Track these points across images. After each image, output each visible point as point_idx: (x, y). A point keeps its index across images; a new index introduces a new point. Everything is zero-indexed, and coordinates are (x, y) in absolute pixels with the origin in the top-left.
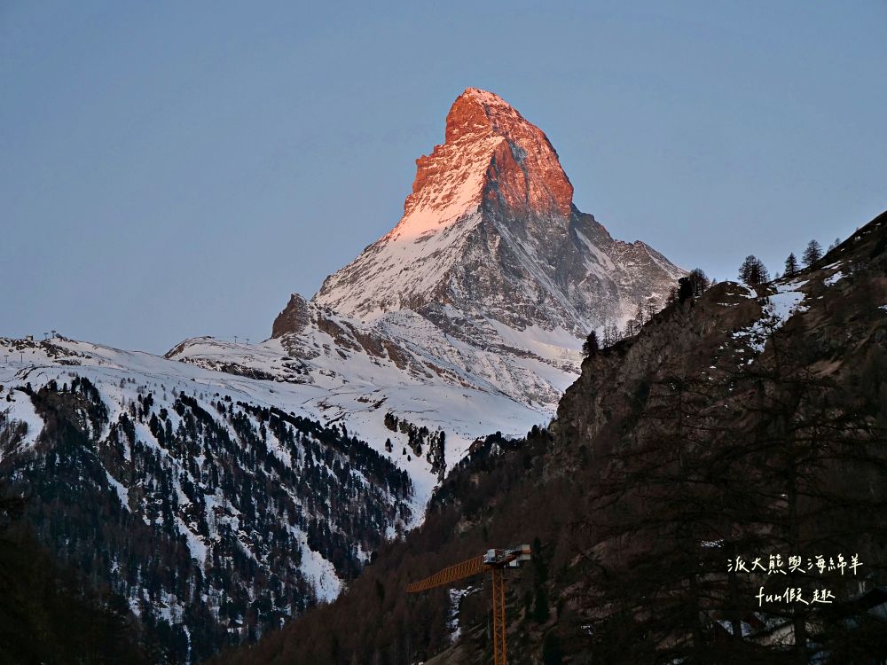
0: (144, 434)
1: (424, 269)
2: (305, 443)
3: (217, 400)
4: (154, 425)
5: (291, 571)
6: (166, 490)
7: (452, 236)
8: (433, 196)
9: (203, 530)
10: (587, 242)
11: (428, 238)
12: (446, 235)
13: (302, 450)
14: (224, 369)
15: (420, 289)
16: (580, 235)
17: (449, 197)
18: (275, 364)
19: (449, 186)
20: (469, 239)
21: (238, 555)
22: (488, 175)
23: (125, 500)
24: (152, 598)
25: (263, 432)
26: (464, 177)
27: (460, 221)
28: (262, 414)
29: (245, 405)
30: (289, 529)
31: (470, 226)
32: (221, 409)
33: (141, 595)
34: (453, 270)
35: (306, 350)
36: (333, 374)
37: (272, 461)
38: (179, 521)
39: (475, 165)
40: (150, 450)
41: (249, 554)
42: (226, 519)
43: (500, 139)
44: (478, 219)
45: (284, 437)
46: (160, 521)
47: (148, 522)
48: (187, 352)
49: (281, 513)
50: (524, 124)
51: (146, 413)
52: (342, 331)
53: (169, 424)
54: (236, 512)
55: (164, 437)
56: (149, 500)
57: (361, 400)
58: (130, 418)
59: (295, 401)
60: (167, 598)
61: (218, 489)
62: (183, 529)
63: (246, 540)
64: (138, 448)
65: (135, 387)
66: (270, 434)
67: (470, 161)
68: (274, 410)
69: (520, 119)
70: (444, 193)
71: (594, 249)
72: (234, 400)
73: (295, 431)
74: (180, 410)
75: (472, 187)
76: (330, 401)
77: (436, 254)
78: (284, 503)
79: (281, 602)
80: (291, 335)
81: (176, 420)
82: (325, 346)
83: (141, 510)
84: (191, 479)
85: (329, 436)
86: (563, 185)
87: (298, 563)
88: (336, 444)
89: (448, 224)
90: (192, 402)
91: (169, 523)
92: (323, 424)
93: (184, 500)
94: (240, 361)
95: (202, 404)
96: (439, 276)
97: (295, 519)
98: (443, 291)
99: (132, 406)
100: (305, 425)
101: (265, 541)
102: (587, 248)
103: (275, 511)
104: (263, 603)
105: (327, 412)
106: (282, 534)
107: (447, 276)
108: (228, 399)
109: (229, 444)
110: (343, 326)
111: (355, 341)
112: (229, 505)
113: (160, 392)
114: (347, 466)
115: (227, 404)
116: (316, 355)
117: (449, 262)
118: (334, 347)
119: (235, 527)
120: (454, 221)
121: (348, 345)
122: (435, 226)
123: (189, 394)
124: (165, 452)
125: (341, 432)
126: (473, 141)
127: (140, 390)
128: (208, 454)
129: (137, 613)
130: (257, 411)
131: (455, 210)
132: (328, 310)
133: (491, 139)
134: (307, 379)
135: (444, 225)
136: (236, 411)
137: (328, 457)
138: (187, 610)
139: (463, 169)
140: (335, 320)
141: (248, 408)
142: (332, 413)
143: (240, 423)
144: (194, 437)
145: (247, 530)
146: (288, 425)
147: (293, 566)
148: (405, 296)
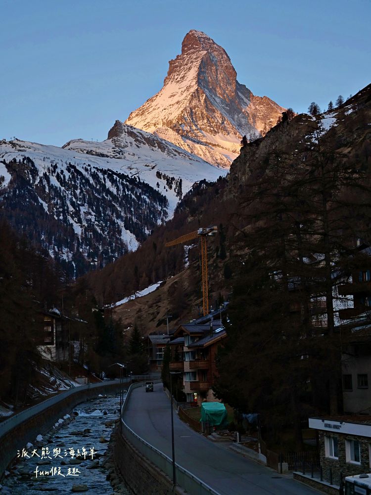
0: (54, 181)
1: (173, 109)
2: (122, 184)
3: (84, 166)
4: (58, 177)
5: (117, 239)
6: (64, 204)
7: (185, 94)
8: (176, 77)
9: (80, 221)
10: (243, 97)
11: (174, 95)
12: (182, 94)
13: (121, 187)
14: (87, 153)
15: (171, 117)
16: (239, 94)
17: (183, 77)
18: (109, 151)
19: (183, 73)
20: (192, 96)
21: (95, 232)
22: (200, 68)
23: (46, 209)
24: (59, 250)
25: (104, 179)
26: (190, 69)
27: (188, 88)
28: (104, 172)
29: (97, 168)
30: (116, 221)
31: (192, 90)
32: (86, 170)
33: (54, 249)
34: (185, 109)
35: (122, 144)
36: (134, 155)
37: (108, 192)
38: (69, 218)
39: (194, 63)
40: (56, 188)
41: (99, 231)
42: (89, 217)
43: (205, 52)
44: (196, 87)
45: (113, 182)
46: (61, 218)
47: (56, 218)
48: (71, 145)
49: (112, 214)
50: (215, 46)
51: (54, 172)
52: (138, 136)
53: (64, 177)
54: (93, 214)
55: (62, 182)
56: (57, 209)
57: (146, 166)
58: (48, 174)
59: (118, 166)
60: (65, 250)
61: (86, 204)
62: (71, 221)
63: (98, 225)
64: (51, 187)
65: (50, 161)
66: (107, 180)
67: (192, 62)
68: (109, 170)
69: (214, 43)
70: (181, 76)
71: (245, 100)
72: (92, 166)
73: (118, 179)
74: (69, 170)
75: (193, 73)
76: (133, 166)
77: (178, 103)
78: (114, 210)
79: (113, 252)
80: (116, 138)
81: (67, 175)
82: (131, 143)
83: (53, 213)
84: (74, 200)
85: (132, 181)
86: (232, 72)
87: (120, 235)
88: (136, 185)
89: (183, 90)
90: (74, 167)
91: (65, 219)
92: (130, 176)
93: (71, 209)
94: (94, 149)
95: (78, 168)
96: (179, 112)
97: (119, 216)
98: (181, 118)
99: (49, 169)
100: (122, 176)
101: (106, 226)
102: (243, 99)
103: (110, 213)
104: (105, 252)
105: (131, 171)
106: (113, 223)
107: (182, 112)
108: (89, 165)
109: (90, 185)
110: (138, 134)
111: (143, 140)
112: (91, 211)
113: (60, 162)
114: (140, 194)
115: (89, 168)
116: (127, 146)
117: (183, 106)
118: (134, 143)
119: (93, 220)
120: (185, 88)
121: (140, 142)
122: (177, 90)
123: (72, 164)
124: (63, 188)
125: (138, 180)
126: (193, 53)
127: (52, 162)
128: (81, 189)
129: (53, 256)
130: (101, 171)
131: (185, 83)
132: (131, 127)
133: (201, 52)
134: (123, 157)
135: (181, 90)
136: (93, 170)
137: (132, 190)
138: (74, 255)
139: (189, 65)
140: (135, 131)
141: (98, 170)
142: (134, 171)
143: (95, 176)
144: (75, 182)
145: (99, 222)
146: (115, 176)
147: (118, 236)
148: (165, 121)
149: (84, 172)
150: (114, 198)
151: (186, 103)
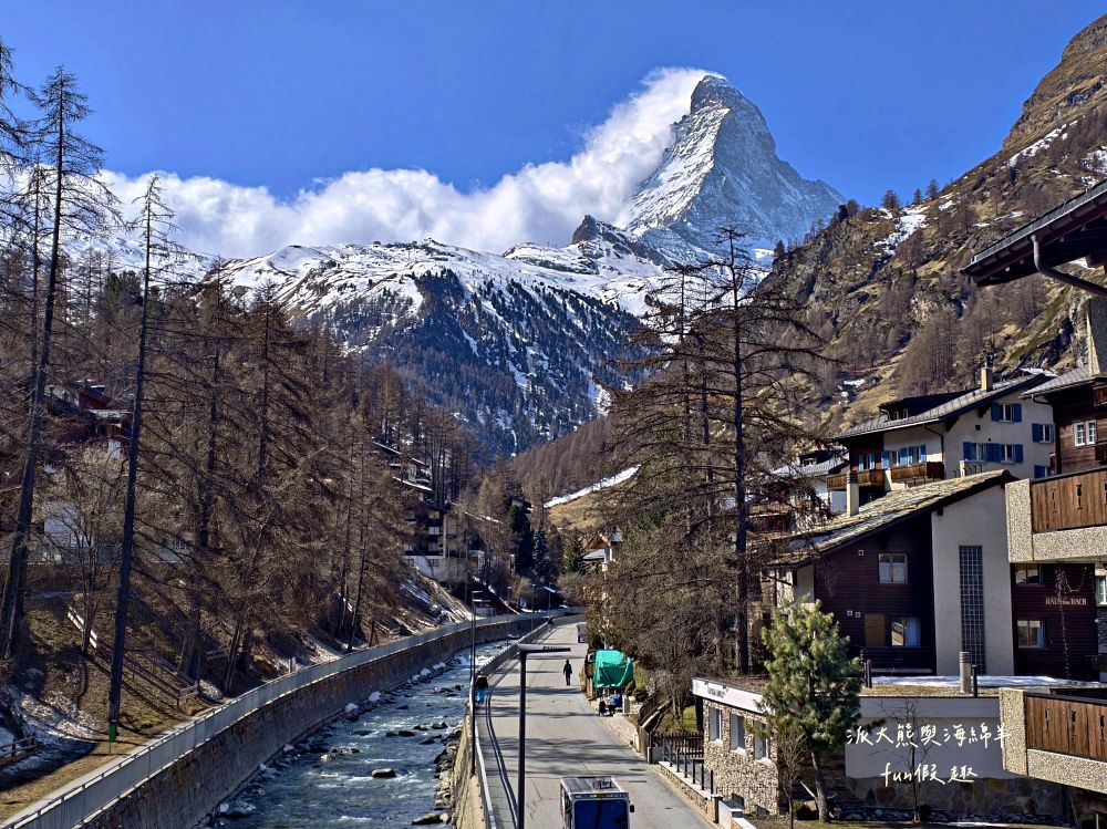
0: (488, 305)
1: (675, 199)
2: (592, 313)
3: (535, 284)
4: (495, 303)
5: (582, 397)
6: (501, 342)
7: (693, 177)
8: (681, 149)
9: (525, 369)
10: (784, 181)
11: (677, 178)
12: (689, 176)
13: (590, 318)
14: (540, 265)
15: (672, 211)
16: (779, 176)
17: (692, 150)
18: (575, 262)
19: (692, 142)
20: (705, 179)
21: (548, 386)
22: (718, 137)
23: (475, 349)
24: (492, 412)
25: (565, 306)
26: (702, 136)
27: (699, 167)
28: (565, 295)
29: (553, 288)
30: (581, 369)
31: (706, 169)
32: (537, 290)
33: (484, 410)
34: (693, 199)
35: (595, 252)
36: (612, 269)
37: (570, 326)
38: (509, 363)
39: (710, 128)
40: (491, 317)
41: (555, 385)
42: (540, 362)
43: (727, 111)
44: (711, 165)
45: (578, 308)
46: (497, 363)
47: (489, 363)
48: (517, 253)
49: (575, 359)
50: (743, 100)
51: (489, 292)
52: (618, 240)
53: (503, 300)
54: (546, 358)
55: (501, 309)
56: (491, 349)
57: (629, 286)
58: (478, 295)
59: (587, 286)
60: (501, 412)
61: (535, 343)
62: (512, 369)
63: (552, 376)
64: (483, 315)
65: (481, 276)
66: (569, 308)
67: (707, 126)
68: (571, 291)
69: (741, 97)
70: (688, 148)
71: (788, 186)
72: (546, 285)
73: (585, 305)
74: (511, 291)
75: (707, 143)
76: (609, 286)
77: (681, 189)
78: (578, 353)
79: (574, 416)
80: (584, 243)
81: (509, 298)
82: (608, 250)
83: (485, 356)
84: (517, 336)
85: (608, 309)
86: (767, 142)
87: (587, 391)
88: (612, 315)
89: (691, 169)
90: (518, 286)
91: (503, 366)
92: (604, 301)
93: (513, 349)
94: (551, 259)
95: (525, 287)
96: (684, 204)
97: (586, 363)
98: (686, 213)
99: (480, 289)
100: (592, 302)
101: (565, 376)
102: (783, 185)
103: (571, 358)
104: (563, 417)
105: (607, 293)
106: (576, 374)
107: (688, 203)
108: (542, 284)
109: (543, 314)
110: (618, 237)
111: (626, 247)
112: (542, 354)
113: (498, 278)
114: (619, 329)
115: (541, 287)
116: (601, 256)
117: (692, 194)
118: (612, 251)
119: (546, 366)
120: (695, 166)
121: (622, 250)
122: (682, 170)
123: (517, 280)
124: (501, 318)
125: (616, 308)
126: (708, 112)
127: (485, 277)
128: (528, 320)
129: (482, 421)
130: (560, 292)
131: (695, 159)
132: (609, 226)
133: (721, 111)
134: (595, 271)
135: (688, 169)
136: (547, 292)
137: (606, 323)
138: (514, 421)
139: (702, 131)
140: (615, 233)
141: (555, 290)
142: (610, 294)
143: (550, 300)
144: (519, 308)
145: (553, 369)
146: (581, 301)
147: (583, 393)
148: (661, 217)
149: (533, 293)
150: (579, 333)
151: (696, 190)
